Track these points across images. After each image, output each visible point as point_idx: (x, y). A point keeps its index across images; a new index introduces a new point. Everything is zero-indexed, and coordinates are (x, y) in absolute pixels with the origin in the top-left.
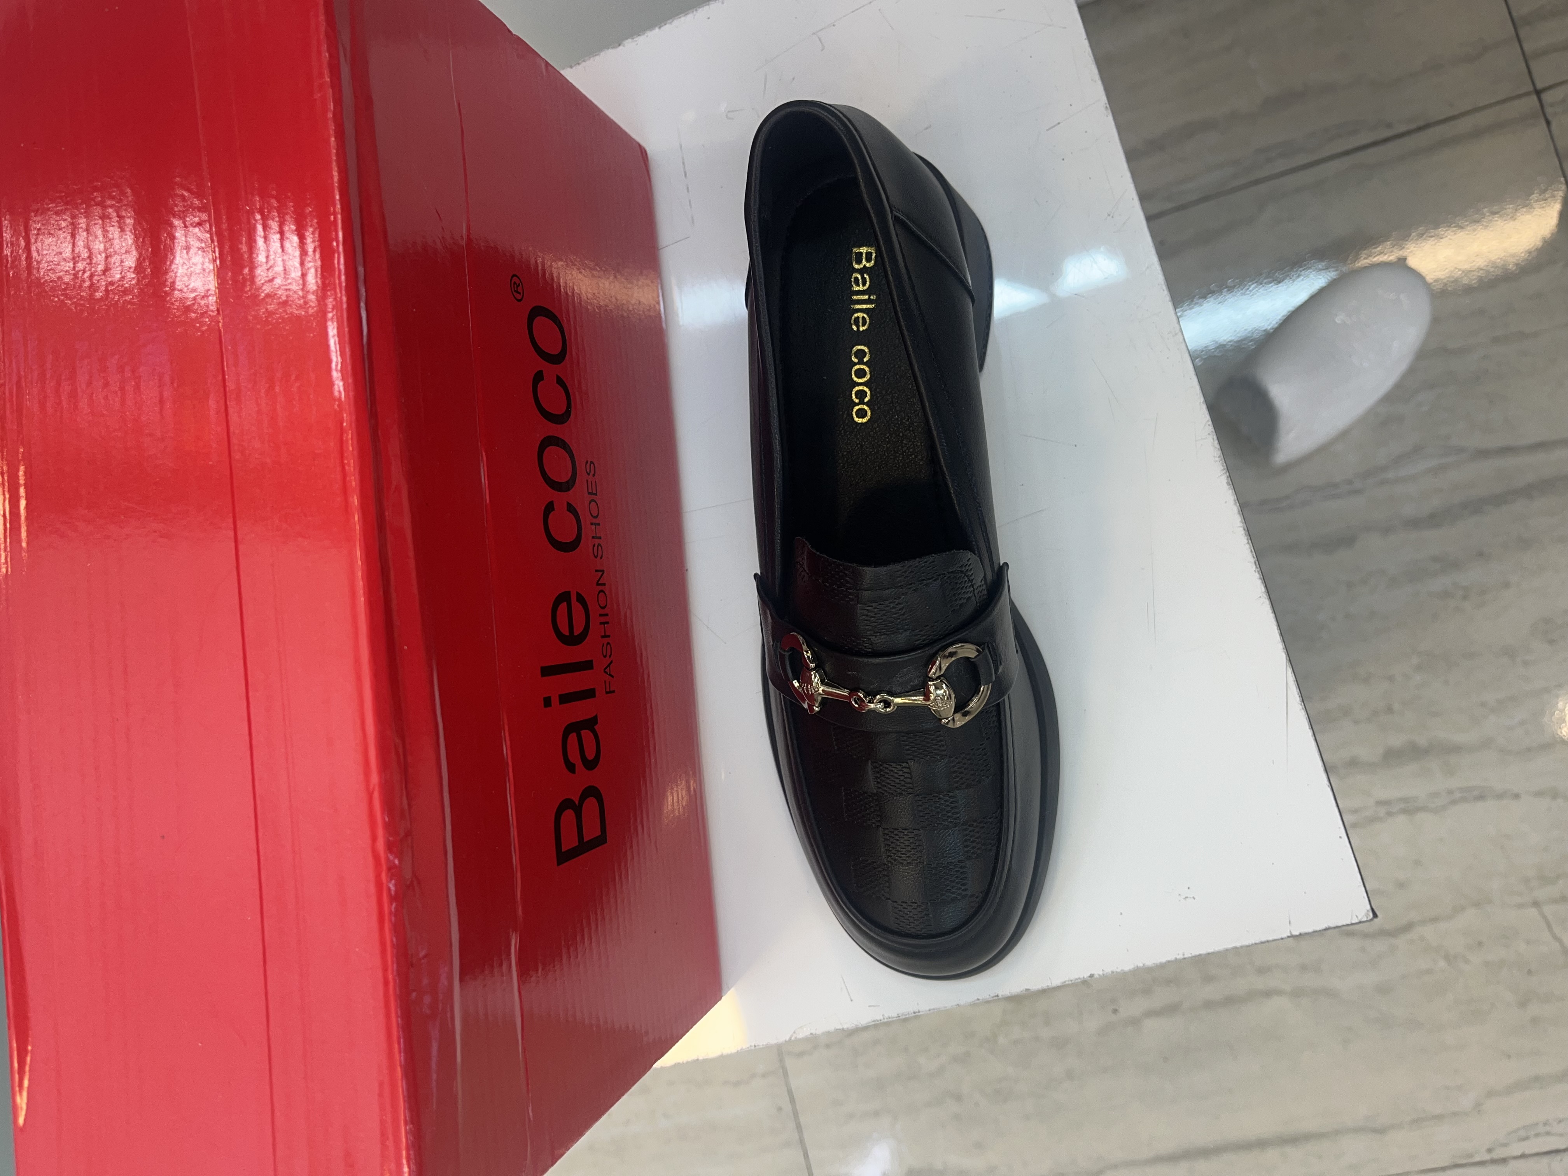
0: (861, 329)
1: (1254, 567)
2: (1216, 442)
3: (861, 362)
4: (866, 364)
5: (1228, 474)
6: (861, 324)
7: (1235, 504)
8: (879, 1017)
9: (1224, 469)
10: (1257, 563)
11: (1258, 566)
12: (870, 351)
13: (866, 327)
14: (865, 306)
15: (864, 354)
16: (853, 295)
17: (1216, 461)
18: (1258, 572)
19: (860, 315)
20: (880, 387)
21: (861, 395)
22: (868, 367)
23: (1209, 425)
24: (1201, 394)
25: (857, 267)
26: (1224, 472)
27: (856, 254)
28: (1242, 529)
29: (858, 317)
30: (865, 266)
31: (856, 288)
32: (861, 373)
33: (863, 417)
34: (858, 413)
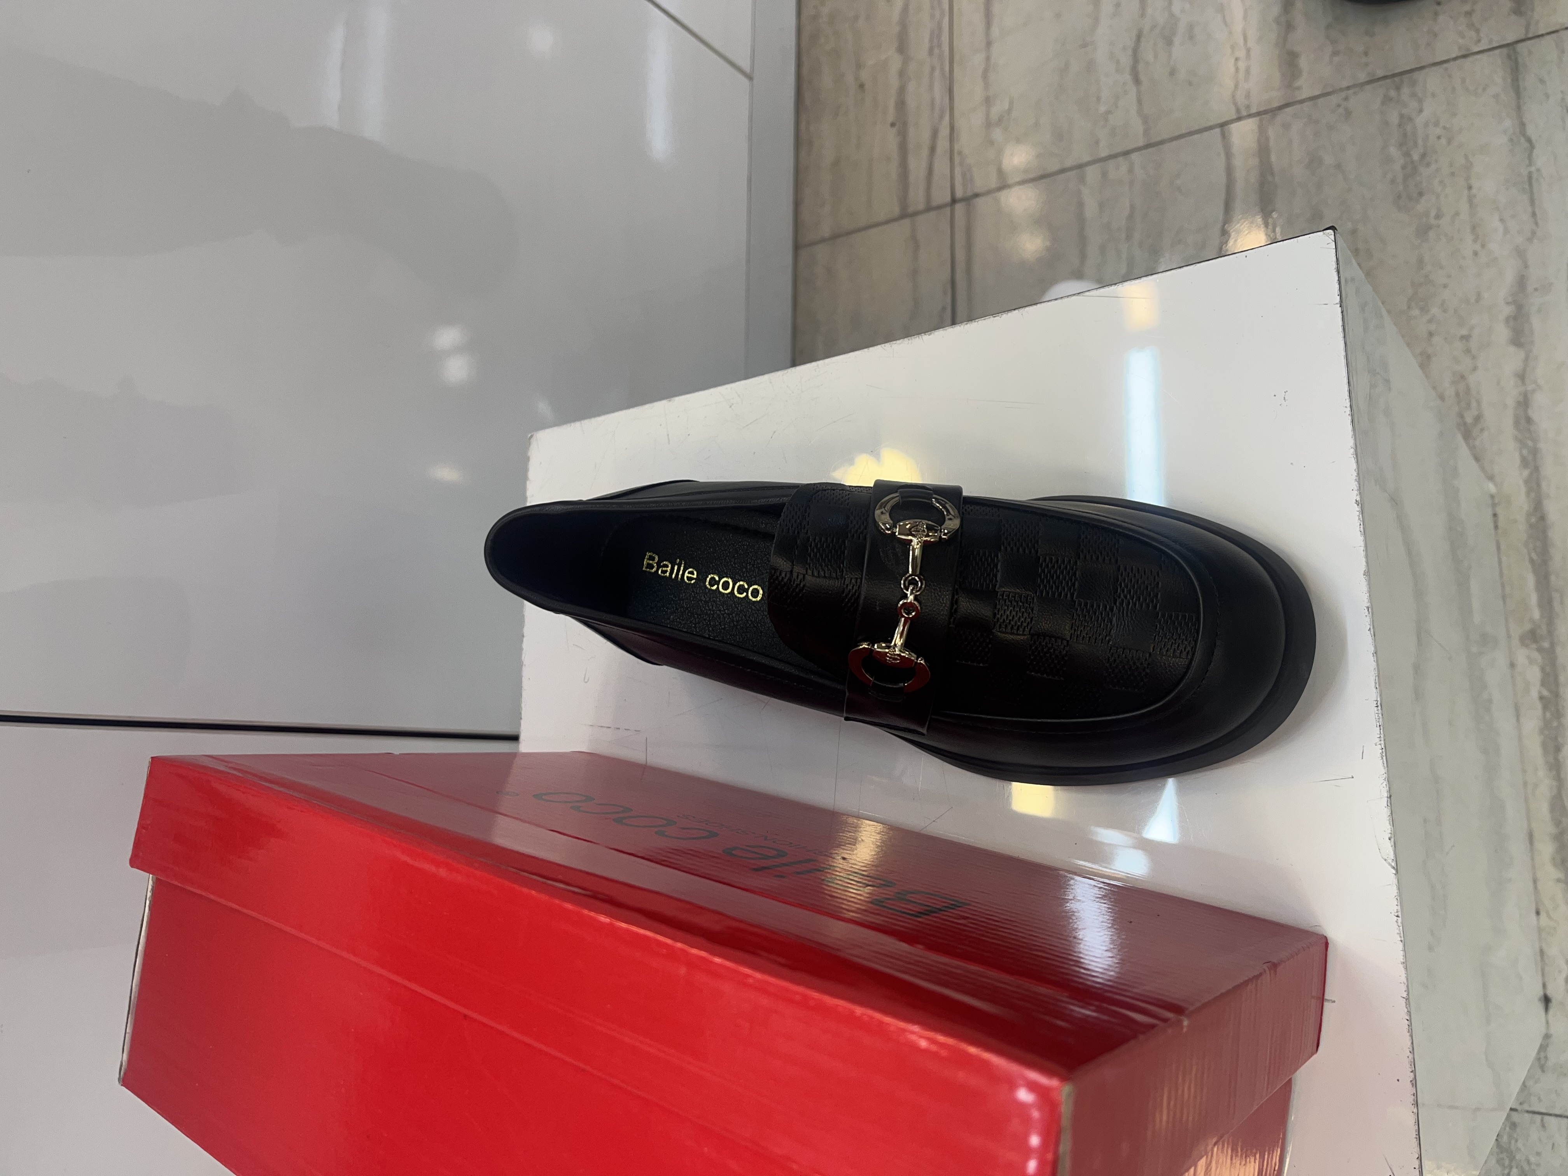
0: (695, 576)
1: (996, 318)
2: (898, 342)
3: (718, 583)
4: (720, 579)
5: (923, 334)
6: (692, 576)
7: (946, 330)
8: (1378, 750)
9: (919, 337)
10: (994, 315)
11: (997, 315)
12: (713, 574)
13: (695, 573)
14: (682, 568)
15: (713, 579)
16: (672, 577)
17: (912, 343)
18: (1002, 315)
19: (686, 574)
20: (740, 572)
21: (741, 590)
22: (724, 577)
23: (885, 346)
24: (862, 350)
25: (654, 569)
26: (920, 337)
27: (646, 568)
28: (966, 325)
29: (687, 577)
30: (656, 563)
31: (668, 574)
32: (726, 586)
33: (758, 592)
34: (756, 594)
